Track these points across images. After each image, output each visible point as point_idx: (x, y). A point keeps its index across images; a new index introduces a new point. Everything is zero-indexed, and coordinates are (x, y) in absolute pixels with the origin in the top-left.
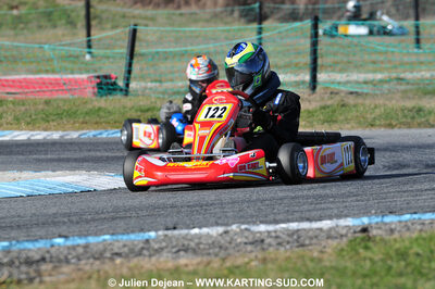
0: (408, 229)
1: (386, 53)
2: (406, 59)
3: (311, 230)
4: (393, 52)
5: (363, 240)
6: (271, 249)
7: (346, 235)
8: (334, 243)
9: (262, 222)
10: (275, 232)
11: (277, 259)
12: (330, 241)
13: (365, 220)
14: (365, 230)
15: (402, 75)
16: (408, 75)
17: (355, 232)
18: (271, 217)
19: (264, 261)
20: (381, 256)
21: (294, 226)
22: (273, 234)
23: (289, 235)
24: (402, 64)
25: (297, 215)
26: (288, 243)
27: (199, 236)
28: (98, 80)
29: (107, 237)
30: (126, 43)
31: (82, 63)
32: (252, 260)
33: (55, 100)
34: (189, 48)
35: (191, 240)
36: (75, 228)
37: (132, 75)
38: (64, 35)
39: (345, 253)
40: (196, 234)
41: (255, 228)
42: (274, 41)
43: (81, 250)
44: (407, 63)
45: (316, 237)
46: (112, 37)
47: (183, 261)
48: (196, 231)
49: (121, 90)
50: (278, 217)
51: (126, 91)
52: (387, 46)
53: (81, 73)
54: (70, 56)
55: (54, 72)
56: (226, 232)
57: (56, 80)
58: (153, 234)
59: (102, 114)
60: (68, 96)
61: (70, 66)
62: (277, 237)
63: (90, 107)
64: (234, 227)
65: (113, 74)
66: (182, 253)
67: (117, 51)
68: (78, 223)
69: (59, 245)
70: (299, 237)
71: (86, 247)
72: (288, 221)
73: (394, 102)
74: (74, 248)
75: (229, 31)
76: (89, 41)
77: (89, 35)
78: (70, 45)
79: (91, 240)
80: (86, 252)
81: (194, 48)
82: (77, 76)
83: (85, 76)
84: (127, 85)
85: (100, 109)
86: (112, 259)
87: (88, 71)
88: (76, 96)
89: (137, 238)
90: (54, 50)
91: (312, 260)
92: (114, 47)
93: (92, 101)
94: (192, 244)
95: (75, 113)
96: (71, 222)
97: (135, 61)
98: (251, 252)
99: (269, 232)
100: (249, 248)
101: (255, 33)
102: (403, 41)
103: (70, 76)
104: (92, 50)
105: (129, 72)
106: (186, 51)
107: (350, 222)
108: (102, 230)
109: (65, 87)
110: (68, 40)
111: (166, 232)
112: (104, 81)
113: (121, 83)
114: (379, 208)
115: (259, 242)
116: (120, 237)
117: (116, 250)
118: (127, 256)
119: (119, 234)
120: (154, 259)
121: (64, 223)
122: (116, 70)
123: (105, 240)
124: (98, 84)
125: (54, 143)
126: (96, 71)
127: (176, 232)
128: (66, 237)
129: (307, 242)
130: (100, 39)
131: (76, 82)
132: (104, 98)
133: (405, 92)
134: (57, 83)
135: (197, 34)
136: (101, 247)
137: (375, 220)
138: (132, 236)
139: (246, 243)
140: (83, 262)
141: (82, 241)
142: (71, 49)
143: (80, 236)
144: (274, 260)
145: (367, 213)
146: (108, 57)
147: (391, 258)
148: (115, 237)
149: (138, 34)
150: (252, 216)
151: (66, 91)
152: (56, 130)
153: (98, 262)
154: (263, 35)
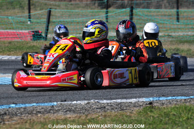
0: (170, 103)
1: (164, 24)
2: (172, 27)
3: (127, 103)
4: (166, 24)
5: (150, 108)
6: (108, 111)
7: (142, 106)
8: (137, 109)
9: (105, 99)
10: (110, 103)
11: (111, 116)
12: (135, 108)
13: (151, 99)
14: (151, 103)
15: (170, 34)
16: (173, 34)
17: (146, 104)
18: (109, 97)
19: (105, 116)
20: (157, 115)
21: (119, 101)
22: (110, 104)
23: (116, 105)
24: (171, 29)
25: (121, 96)
26: (116, 108)
27: (76, 105)
28: (33, 33)
29: (35, 104)
30: (46, 17)
31: (27, 25)
32: (100, 116)
33: (13, 42)
34: (75, 20)
35: (72, 106)
36: (21, 100)
37: (49, 31)
38: (18, 12)
39: (142, 114)
40: (75, 104)
41: (101, 102)
42: (113, 17)
43: (22, 110)
44: (173, 29)
45: (129, 106)
46: (39, 14)
47: (68, 116)
48: (75, 102)
49: (44, 38)
50: (112, 97)
51: (46, 38)
52: (164, 21)
53: (26, 30)
54: (21, 22)
55: (13, 29)
56: (88, 103)
57: (14, 32)
58: (55, 103)
59: (34, 48)
60: (19, 40)
61: (20, 26)
62: (111, 106)
63: (29, 45)
64: (92, 101)
65: (40, 31)
66: (68, 112)
67: (42, 20)
68: (22, 97)
69: (13, 107)
70: (121, 106)
71: (25, 108)
72: (117, 99)
73: (166, 46)
74: (19, 109)
75: (93, 12)
76: (30, 15)
77: (29, 12)
78: (21, 17)
79: (27, 105)
80: (25, 111)
81: (77, 19)
82: (23, 31)
83: (27, 31)
84: (46, 36)
85: (34, 46)
86: (36, 114)
87: (28, 29)
88: (23, 40)
89: (48, 105)
90: (13, 19)
91: (127, 116)
92: (41, 19)
93: (30, 42)
94: (73, 108)
95: (22, 48)
96: (19, 97)
97: (50, 25)
98: (100, 112)
99: (108, 103)
100: (99, 110)
101: (104, 13)
102: (171, 19)
103: (20, 31)
104: (31, 20)
105: (47, 30)
106: (73, 21)
107: (144, 99)
108: (32, 101)
109: (18, 36)
110: (20, 15)
111: (61, 103)
112: (36, 33)
113: (43, 35)
114: (158, 93)
115: (103, 108)
116: (40, 104)
117: (38, 110)
118: (43, 113)
119: (40, 103)
120: (55, 114)
121: (16, 97)
122: (42, 29)
123: (33, 106)
124: (33, 35)
125: (12, 61)
126: (32, 29)
127: (66, 103)
128: (16, 104)
129: (125, 108)
130: (35, 15)
131: (23, 33)
132: (36, 41)
133: (171, 41)
134: (14, 34)
135: (78, 13)
136: (32, 108)
137: (156, 99)
138: (46, 104)
139: (97, 108)
140: (23, 115)
141: (23, 106)
142: (21, 19)
143: (22, 103)
144: (109, 116)
145: (152, 96)
146: (38, 23)
147: (162, 116)
148: (38, 104)
149: (51, 13)
150: (100, 96)
151: (18, 38)
152: (14, 55)
153: (30, 116)
154: (108, 15)
